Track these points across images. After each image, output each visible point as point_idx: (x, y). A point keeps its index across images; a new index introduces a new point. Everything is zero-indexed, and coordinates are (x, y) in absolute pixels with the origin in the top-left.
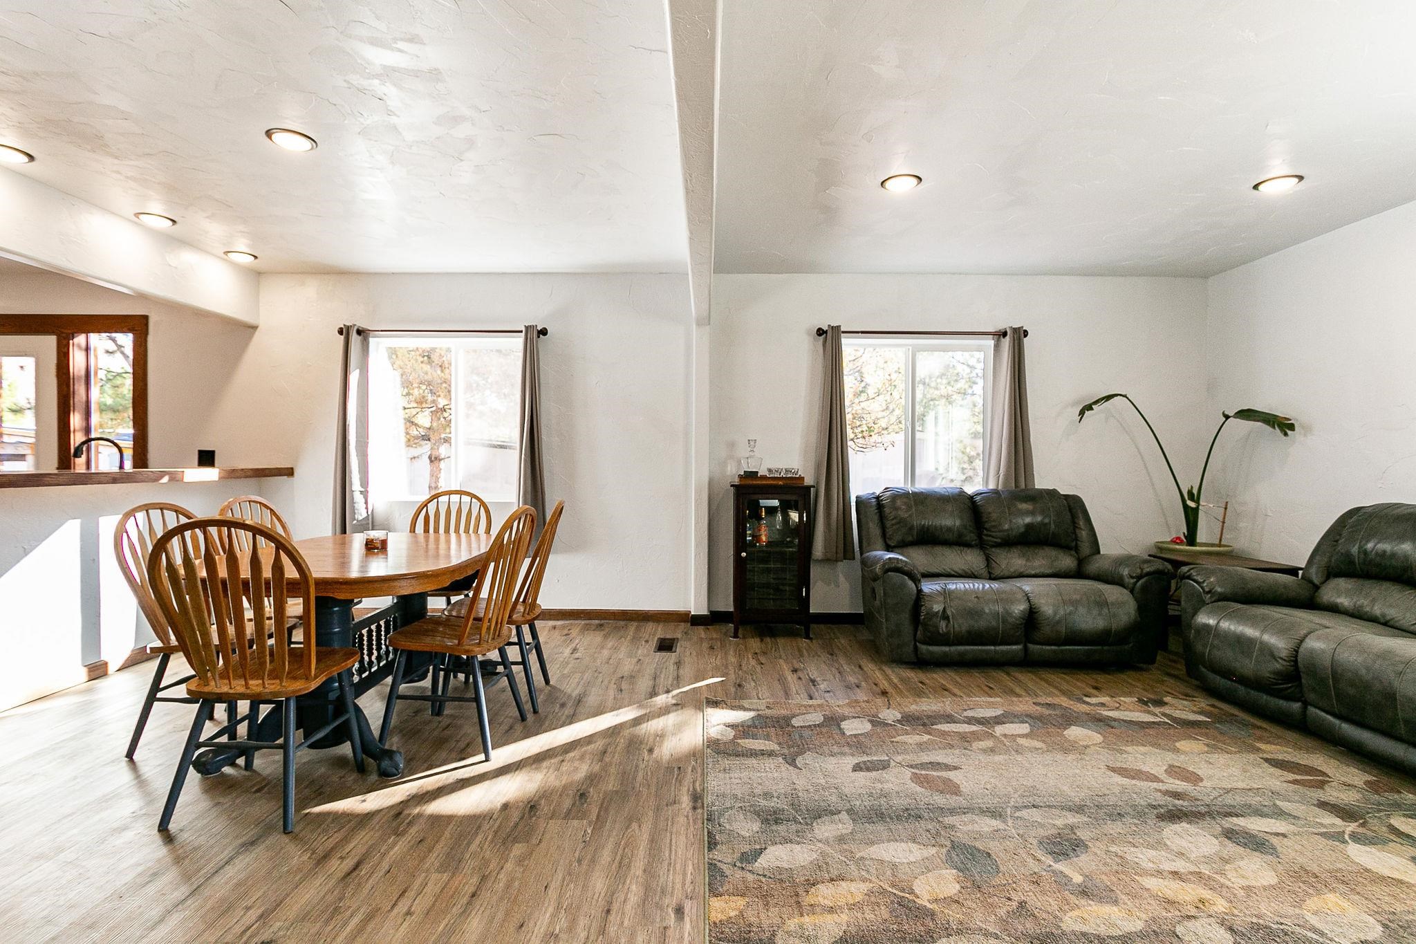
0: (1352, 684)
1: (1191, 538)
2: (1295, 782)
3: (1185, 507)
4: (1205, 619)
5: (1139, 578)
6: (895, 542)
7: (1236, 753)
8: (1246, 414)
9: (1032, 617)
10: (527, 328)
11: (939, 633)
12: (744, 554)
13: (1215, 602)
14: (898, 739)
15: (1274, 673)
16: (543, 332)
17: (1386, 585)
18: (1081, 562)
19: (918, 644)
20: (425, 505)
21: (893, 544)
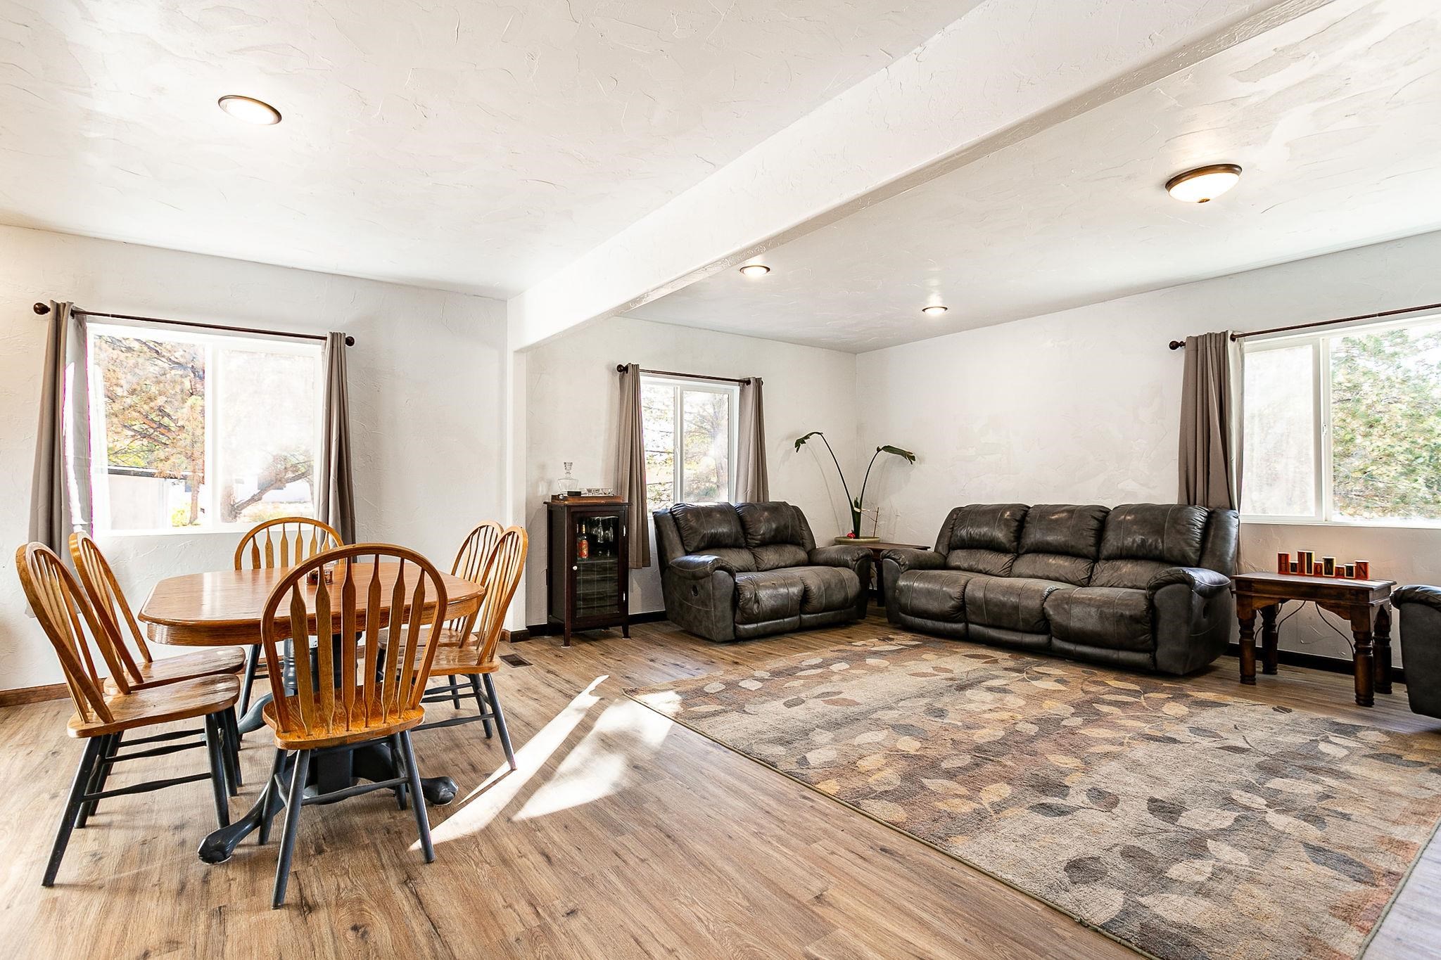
0: (996, 605)
1: (856, 533)
2: (985, 662)
3: (853, 511)
4: (902, 583)
5: (857, 560)
6: (693, 548)
7: (948, 656)
8: (888, 449)
9: (806, 594)
10: (333, 335)
11: (754, 614)
12: (575, 568)
13: (907, 570)
14: (786, 685)
15: (953, 608)
16: (350, 342)
17: (982, 551)
18: (809, 553)
19: (736, 625)
20: (252, 535)
21: (691, 551)
